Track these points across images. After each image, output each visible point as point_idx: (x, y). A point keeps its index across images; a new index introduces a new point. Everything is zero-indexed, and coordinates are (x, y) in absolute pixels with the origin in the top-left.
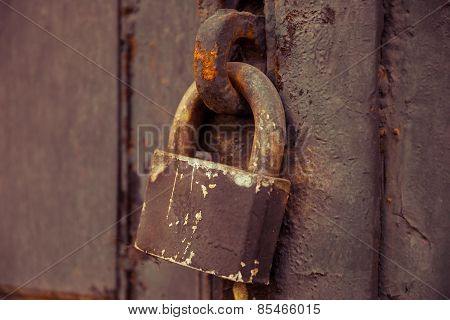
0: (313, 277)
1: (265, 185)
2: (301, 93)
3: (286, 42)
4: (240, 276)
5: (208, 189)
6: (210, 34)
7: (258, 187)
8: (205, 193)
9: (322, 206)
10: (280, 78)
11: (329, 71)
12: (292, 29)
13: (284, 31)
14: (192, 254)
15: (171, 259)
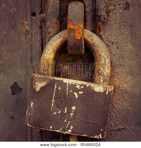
0: (119, 130)
1: (110, 90)
2: (113, 43)
3: (105, 19)
4: (101, 136)
5: (78, 94)
7: (107, 91)
8: (77, 96)
12: (108, 12)
13: (104, 13)
14: (72, 127)
15: (57, 131)
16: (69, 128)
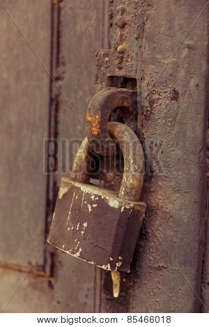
0: (159, 268)
1: (128, 207)
3: (147, 111)
4: (109, 267)
5: (92, 208)
6: (96, 104)
7: (123, 208)
8: (90, 210)
9: (167, 222)
10: (143, 134)
11: (174, 132)
12: (152, 102)
13: (147, 104)
14: (80, 249)
15: (68, 252)
16: (77, 251)
